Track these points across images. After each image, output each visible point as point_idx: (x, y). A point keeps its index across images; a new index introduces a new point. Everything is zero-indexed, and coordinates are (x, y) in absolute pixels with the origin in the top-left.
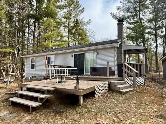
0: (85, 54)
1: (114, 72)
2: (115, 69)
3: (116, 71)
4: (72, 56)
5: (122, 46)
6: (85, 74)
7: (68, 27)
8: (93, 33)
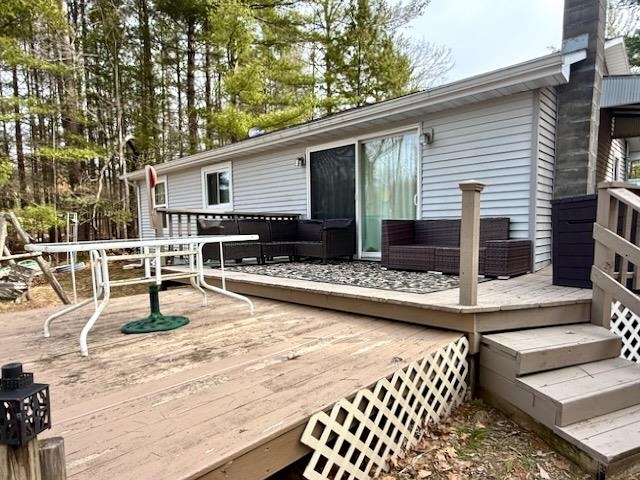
0: (363, 147)
1: (527, 247)
2: (535, 230)
3: (538, 243)
4: (302, 160)
5: (590, 77)
6: (361, 254)
7: (327, 40)
8: (442, 58)
